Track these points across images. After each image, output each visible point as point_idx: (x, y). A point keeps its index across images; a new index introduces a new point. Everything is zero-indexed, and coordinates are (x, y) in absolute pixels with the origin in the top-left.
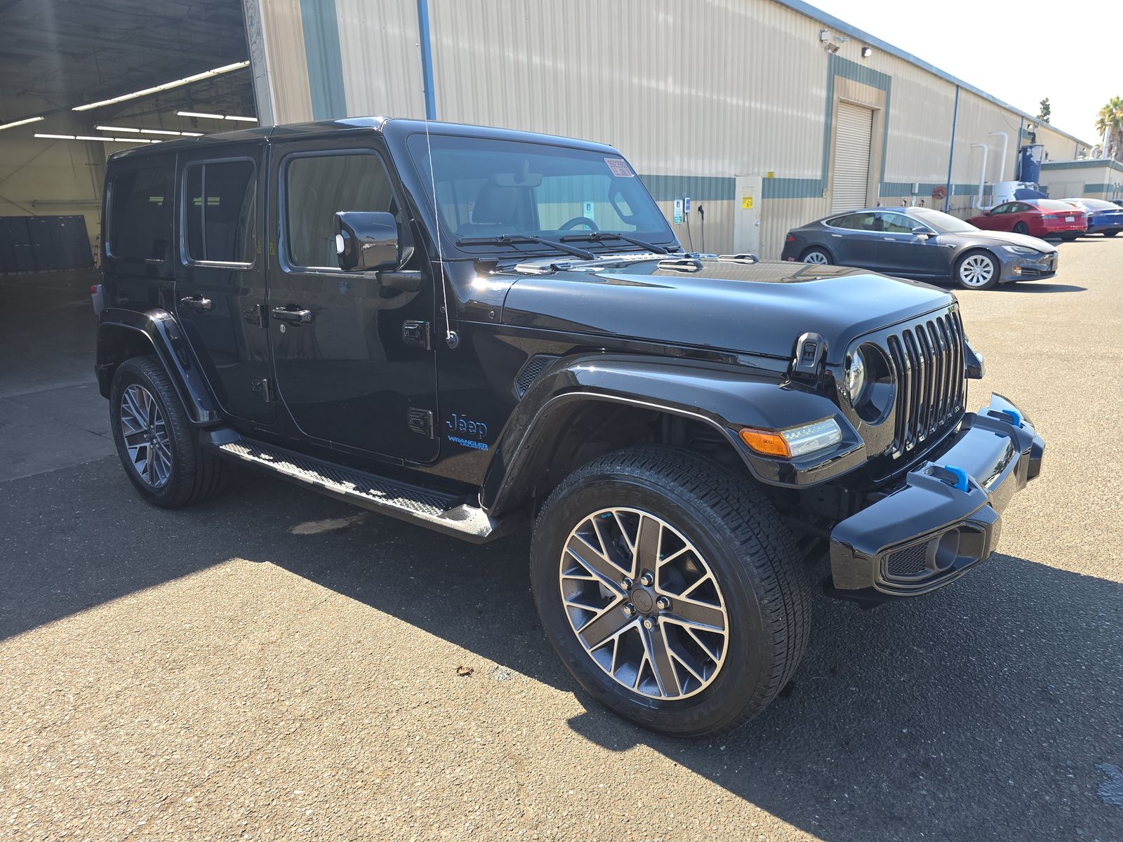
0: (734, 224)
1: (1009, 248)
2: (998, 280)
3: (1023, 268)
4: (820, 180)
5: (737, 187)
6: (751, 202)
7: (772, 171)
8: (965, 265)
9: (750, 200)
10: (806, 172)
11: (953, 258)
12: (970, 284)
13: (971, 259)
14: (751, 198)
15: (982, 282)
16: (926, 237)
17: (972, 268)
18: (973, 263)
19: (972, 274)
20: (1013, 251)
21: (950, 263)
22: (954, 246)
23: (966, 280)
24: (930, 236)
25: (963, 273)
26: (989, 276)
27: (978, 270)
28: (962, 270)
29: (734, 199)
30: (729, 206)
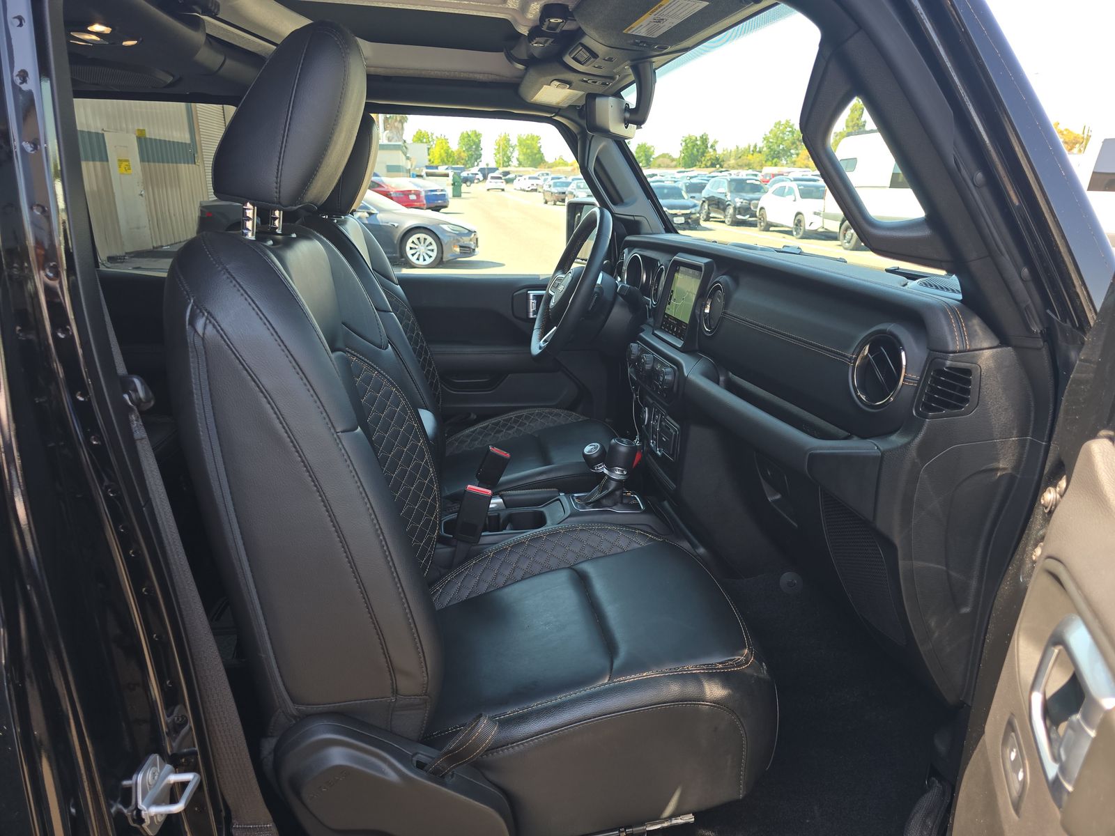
0: (113, 193)
1: (445, 227)
2: (442, 258)
3: (461, 247)
4: (189, 144)
5: (107, 145)
6: (129, 165)
7: (141, 128)
8: (409, 244)
9: (127, 163)
10: (174, 133)
11: (397, 236)
12: (417, 262)
13: (414, 238)
14: (127, 161)
15: (429, 261)
16: (367, 215)
17: (417, 247)
18: (416, 241)
19: (418, 253)
20: (450, 230)
21: (395, 242)
22: (396, 225)
23: (413, 259)
24: (370, 214)
25: (409, 253)
26: (434, 255)
27: (422, 249)
28: (408, 248)
29: (107, 160)
30: (103, 168)
